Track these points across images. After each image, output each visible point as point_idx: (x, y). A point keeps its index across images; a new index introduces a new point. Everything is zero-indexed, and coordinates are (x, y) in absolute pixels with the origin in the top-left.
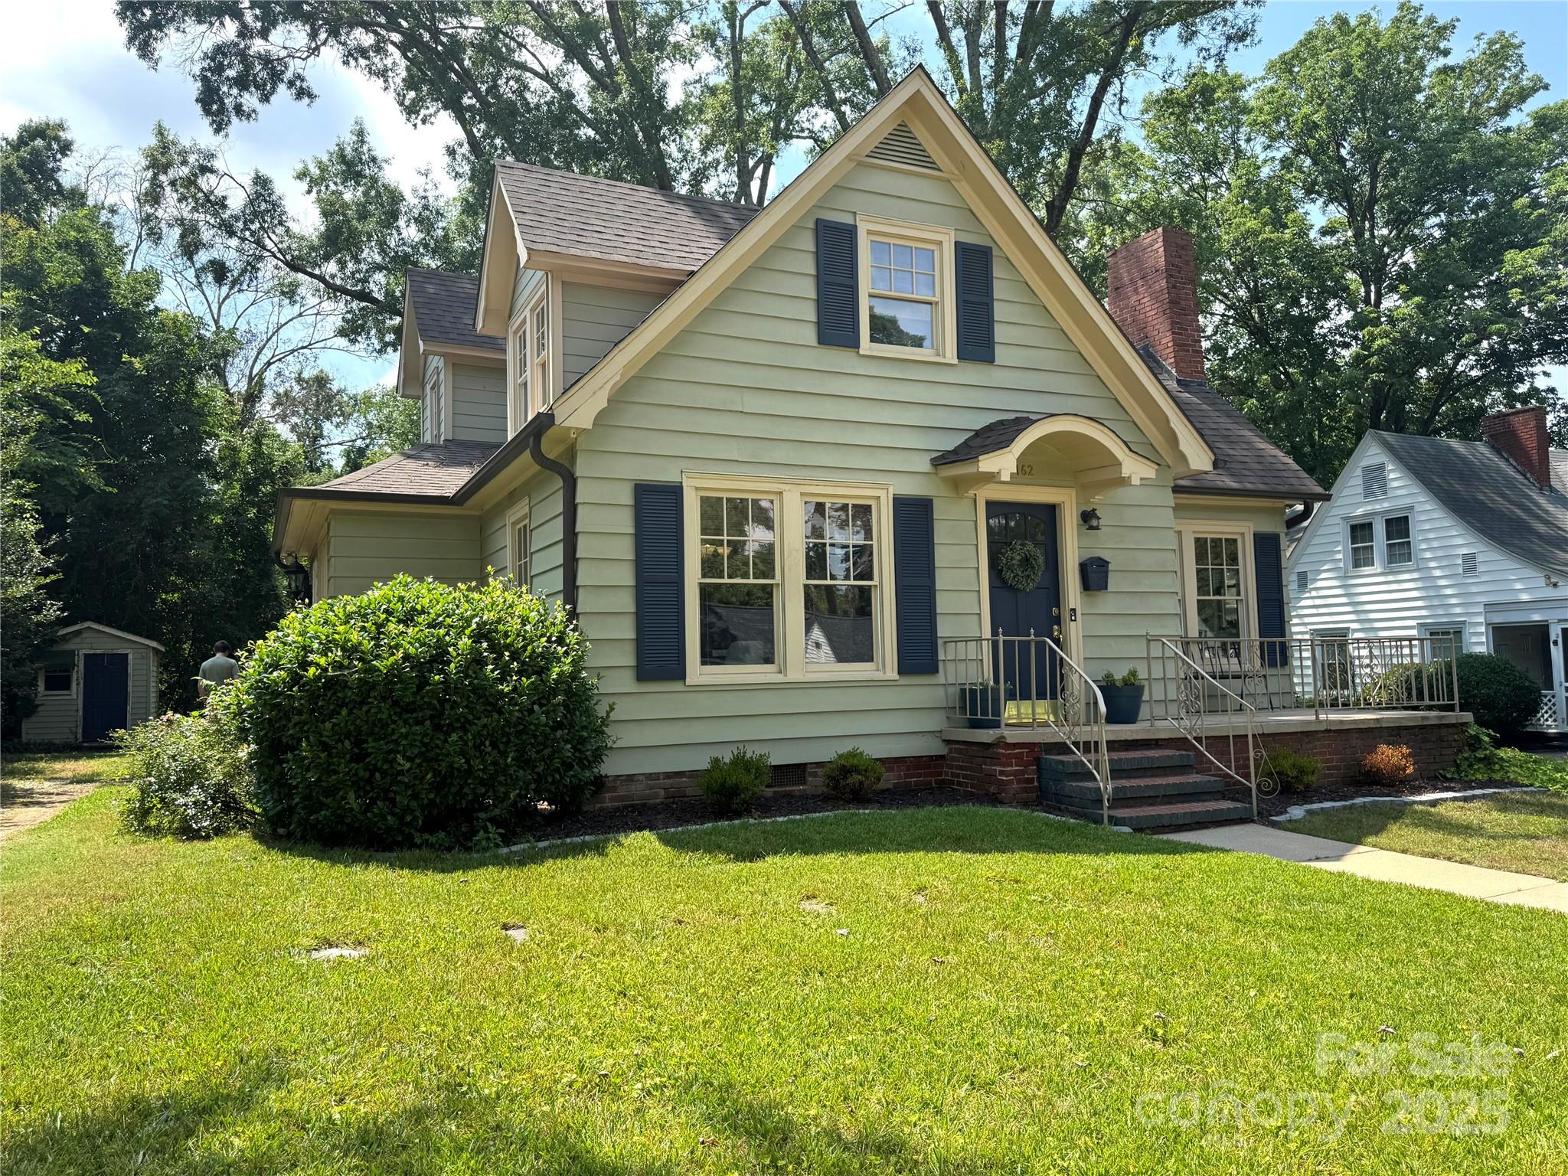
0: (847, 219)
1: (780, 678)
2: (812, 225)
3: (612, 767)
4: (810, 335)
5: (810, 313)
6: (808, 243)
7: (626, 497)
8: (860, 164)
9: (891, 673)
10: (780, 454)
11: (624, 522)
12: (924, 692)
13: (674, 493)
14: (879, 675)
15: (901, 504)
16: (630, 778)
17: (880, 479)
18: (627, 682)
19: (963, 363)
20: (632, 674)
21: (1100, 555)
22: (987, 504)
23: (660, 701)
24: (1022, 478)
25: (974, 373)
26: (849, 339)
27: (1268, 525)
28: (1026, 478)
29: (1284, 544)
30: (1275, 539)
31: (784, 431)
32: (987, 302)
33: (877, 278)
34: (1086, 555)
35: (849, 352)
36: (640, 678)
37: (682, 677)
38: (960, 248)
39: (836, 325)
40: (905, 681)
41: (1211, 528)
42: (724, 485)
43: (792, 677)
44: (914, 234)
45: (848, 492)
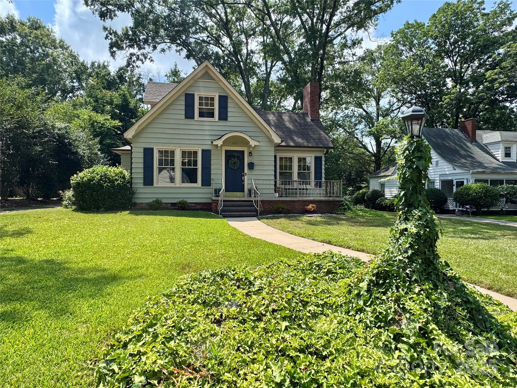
0: (192, 93)
1: (174, 186)
2: (184, 94)
3: (138, 201)
4: (183, 117)
5: (183, 112)
6: (183, 98)
7: (142, 150)
8: (196, 81)
9: (200, 185)
10: (175, 141)
11: (142, 155)
12: (206, 190)
13: (152, 149)
14: (198, 186)
15: (203, 151)
16: (142, 203)
17: (199, 146)
18: (141, 186)
19: (220, 121)
20: (143, 184)
21: (253, 161)
22: (226, 150)
23: (148, 189)
24: (234, 145)
25: (223, 123)
26: (193, 117)
27: (319, 154)
28: (235, 145)
29: (323, 159)
30: (321, 158)
31: (177, 136)
32: (226, 108)
33: (200, 104)
34: (250, 162)
35: (192, 120)
36: (144, 185)
37: (153, 185)
38: (220, 96)
39: (189, 115)
40: (203, 187)
41: (302, 155)
42: (164, 148)
43: (177, 186)
44: (209, 94)
45: (192, 149)
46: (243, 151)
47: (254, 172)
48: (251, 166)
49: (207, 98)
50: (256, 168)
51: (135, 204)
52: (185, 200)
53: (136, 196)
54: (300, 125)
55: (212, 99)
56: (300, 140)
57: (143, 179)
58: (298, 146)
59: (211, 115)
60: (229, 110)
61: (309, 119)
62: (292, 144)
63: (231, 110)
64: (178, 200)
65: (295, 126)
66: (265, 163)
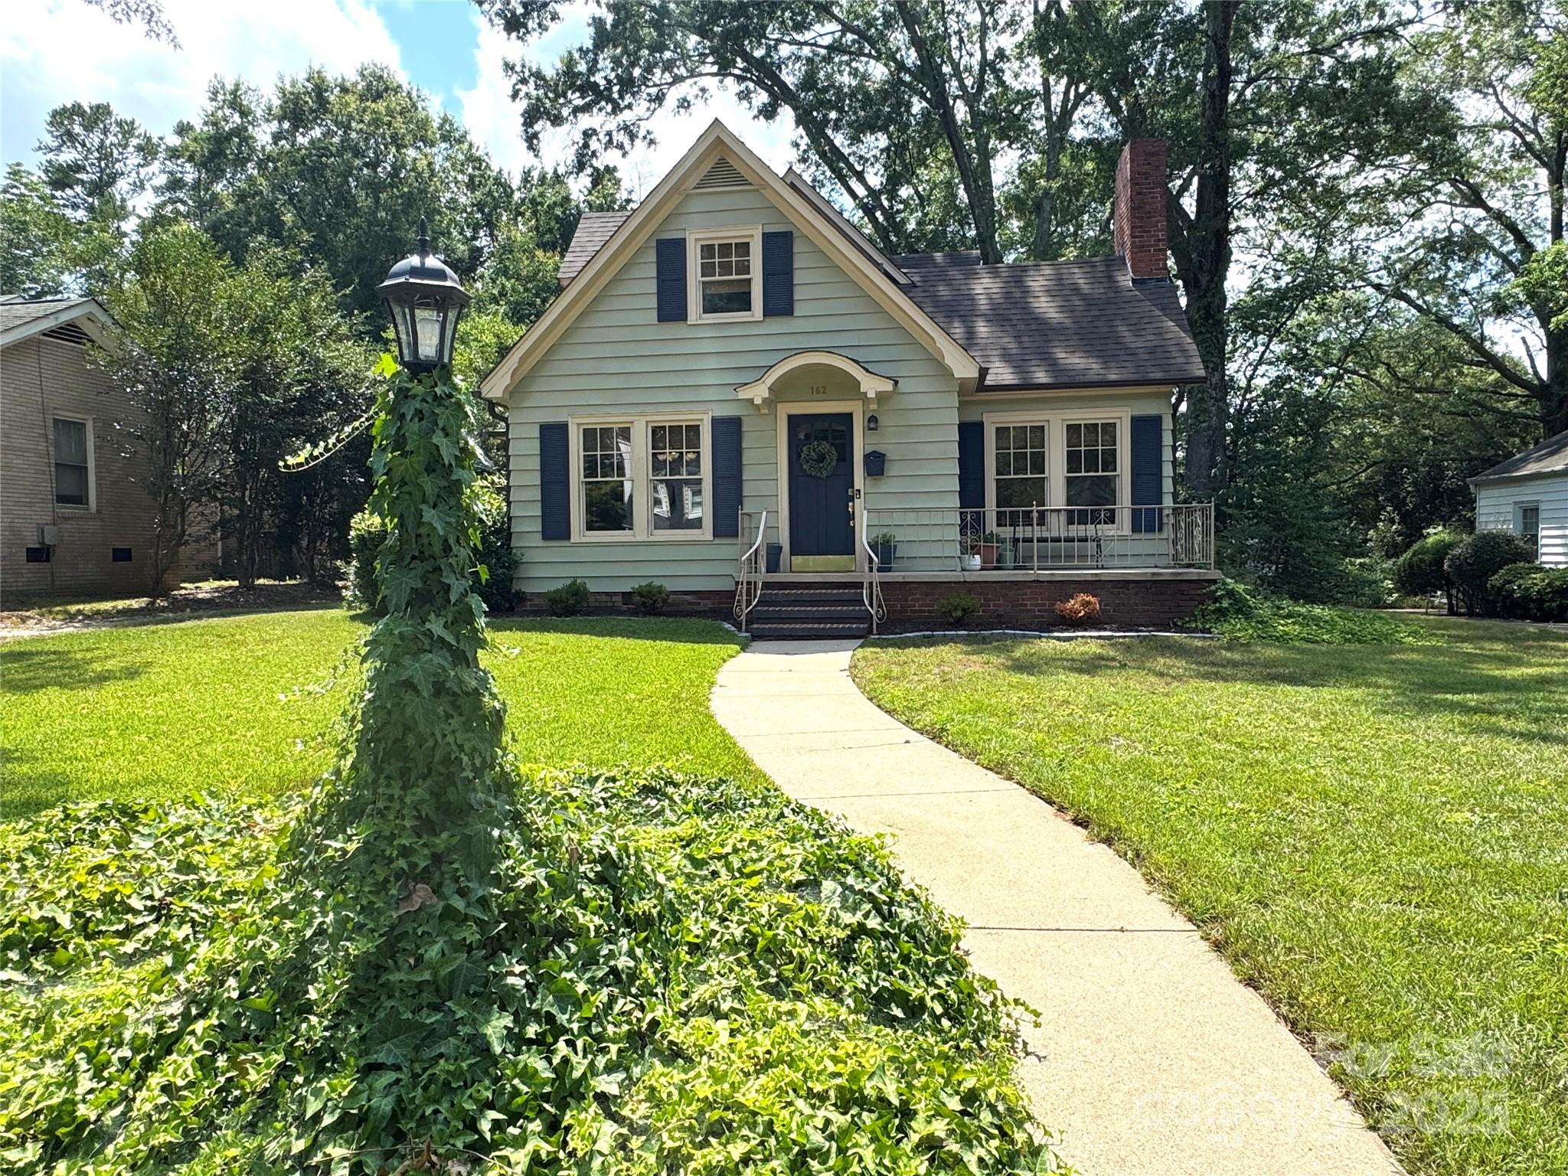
0: (678, 235)
1: (632, 539)
2: (654, 244)
3: (529, 588)
4: (654, 315)
5: (653, 302)
6: (652, 256)
7: (535, 432)
8: (688, 195)
9: (708, 536)
10: (633, 397)
11: (535, 447)
12: (726, 549)
13: (563, 428)
14: (701, 538)
15: (716, 422)
17: (703, 407)
18: (537, 540)
19: (768, 320)
20: (540, 536)
21: (881, 449)
22: (790, 417)
23: (555, 551)
24: (815, 396)
25: (778, 325)
26: (681, 315)
27: (1148, 409)
28: (821, 396)
29: (1167, 424)
30: (1157, 420)
31: (635, 382)
32: (789, 273)
33: (707, 269)
34: (869, 449)
35: (681, 324)
36: (545, 538)
37: (568, 538)
38: (767, 237)
39: (671, 308)
40: (717, 541)
41: (1085, 416)
42: (598, 420)
43: (639, 539)
44: (731, 234)
45: (682, 417)
46: (850, 415)
47: (887, 485)
48: (876, 464)
49: (725, 249)
50: (891, 470)
51: (521, 597)
52: (657, 583)
53: (523, 572)
54: (1089, 301)
55: (744, 248)
56: (1074, 360)
57: (539, 520)
58: (1067, 383)
59: (741, 301)
60: (798, 278)
61: (1126, 279)
62: (1041, 377)
63: (805, 276)
64: (635, 584)
65: (1067, 308)
66: (927, 451)
